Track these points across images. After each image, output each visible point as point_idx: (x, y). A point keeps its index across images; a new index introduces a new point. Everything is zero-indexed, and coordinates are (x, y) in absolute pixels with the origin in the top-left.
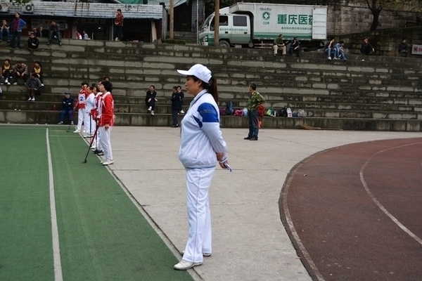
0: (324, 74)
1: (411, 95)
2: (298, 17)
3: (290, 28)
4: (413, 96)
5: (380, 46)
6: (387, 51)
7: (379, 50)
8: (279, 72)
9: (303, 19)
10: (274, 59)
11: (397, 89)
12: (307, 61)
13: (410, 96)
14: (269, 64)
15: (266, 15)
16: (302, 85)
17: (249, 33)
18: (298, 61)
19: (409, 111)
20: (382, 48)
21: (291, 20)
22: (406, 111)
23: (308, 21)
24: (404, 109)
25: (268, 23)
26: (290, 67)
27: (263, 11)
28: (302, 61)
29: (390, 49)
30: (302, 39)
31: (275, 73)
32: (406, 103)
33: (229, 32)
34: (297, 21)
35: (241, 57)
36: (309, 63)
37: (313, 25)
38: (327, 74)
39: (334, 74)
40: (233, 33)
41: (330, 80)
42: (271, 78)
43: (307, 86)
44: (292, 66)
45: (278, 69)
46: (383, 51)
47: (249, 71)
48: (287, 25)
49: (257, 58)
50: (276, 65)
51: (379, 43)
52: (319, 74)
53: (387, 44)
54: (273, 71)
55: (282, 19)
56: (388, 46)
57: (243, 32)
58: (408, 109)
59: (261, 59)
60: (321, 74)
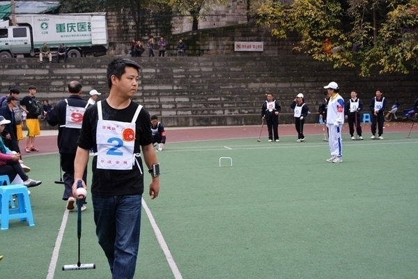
0: (84, 77)
1: (166, 92)
2: (76, 25)
3: (69, 36)
4: (168, 94)
5: (199, 45)
6: (208, 50)
7: (199, 50)
8: (38, 78)
9: (82, 27)
10: (39, 66)
11: (155, 88)
12: (73, 66)
13: (165, 94)
14: (31, 72)
15: (44, 25)
16: (55, 89)
17: (29, 43)
18: (64, 66)
19: (157, 108)
20: (202, 47)
21: (70, 29)
22: (153, 108)
23: (87, 28)
24: (151, 107)
25: (47, 33)
26: (52, 73)
27: (41, 22)
28: (68, 66)
29: (211, 47)
30: (83, 46)
31: (34, 79)
32: (157, 100)
33: (10, 43)
34: (76, 29)
35: (6, 67)
36: (76, 67)
37: (92, 31)
38: (88, 77)
39: (94, 77)
40: (14, 44)
41: (87, 83)
42: (27, 84)
43: (60, 90)
44: (55, 72)
45: (38, 75)
46: (203, 50)
47: (8, 78)
48: (66, 33)
49: (23, 67)
50: (38, 72)
51: (197, 42)
52: (79, 77)
53: (207, 43)
54: (32, 78)
55: (60, 28)
56: (208, 45)
57: (23, 43)
58: (155, 106)
59: (27, 67)
60: (81, 78)
